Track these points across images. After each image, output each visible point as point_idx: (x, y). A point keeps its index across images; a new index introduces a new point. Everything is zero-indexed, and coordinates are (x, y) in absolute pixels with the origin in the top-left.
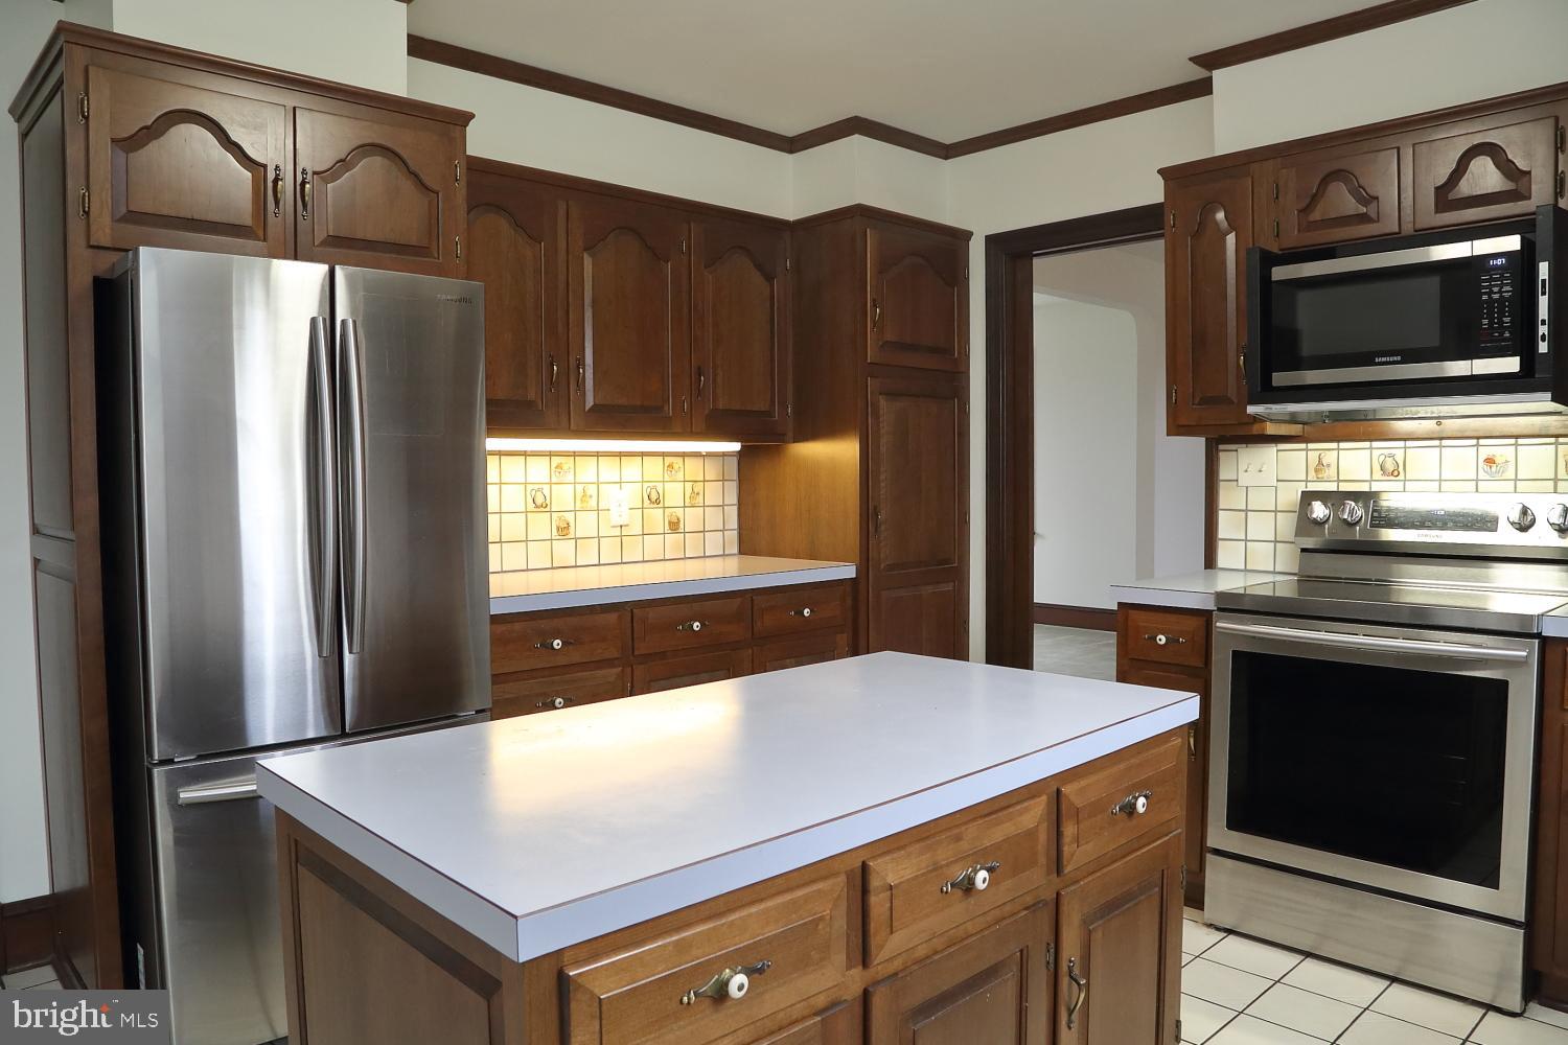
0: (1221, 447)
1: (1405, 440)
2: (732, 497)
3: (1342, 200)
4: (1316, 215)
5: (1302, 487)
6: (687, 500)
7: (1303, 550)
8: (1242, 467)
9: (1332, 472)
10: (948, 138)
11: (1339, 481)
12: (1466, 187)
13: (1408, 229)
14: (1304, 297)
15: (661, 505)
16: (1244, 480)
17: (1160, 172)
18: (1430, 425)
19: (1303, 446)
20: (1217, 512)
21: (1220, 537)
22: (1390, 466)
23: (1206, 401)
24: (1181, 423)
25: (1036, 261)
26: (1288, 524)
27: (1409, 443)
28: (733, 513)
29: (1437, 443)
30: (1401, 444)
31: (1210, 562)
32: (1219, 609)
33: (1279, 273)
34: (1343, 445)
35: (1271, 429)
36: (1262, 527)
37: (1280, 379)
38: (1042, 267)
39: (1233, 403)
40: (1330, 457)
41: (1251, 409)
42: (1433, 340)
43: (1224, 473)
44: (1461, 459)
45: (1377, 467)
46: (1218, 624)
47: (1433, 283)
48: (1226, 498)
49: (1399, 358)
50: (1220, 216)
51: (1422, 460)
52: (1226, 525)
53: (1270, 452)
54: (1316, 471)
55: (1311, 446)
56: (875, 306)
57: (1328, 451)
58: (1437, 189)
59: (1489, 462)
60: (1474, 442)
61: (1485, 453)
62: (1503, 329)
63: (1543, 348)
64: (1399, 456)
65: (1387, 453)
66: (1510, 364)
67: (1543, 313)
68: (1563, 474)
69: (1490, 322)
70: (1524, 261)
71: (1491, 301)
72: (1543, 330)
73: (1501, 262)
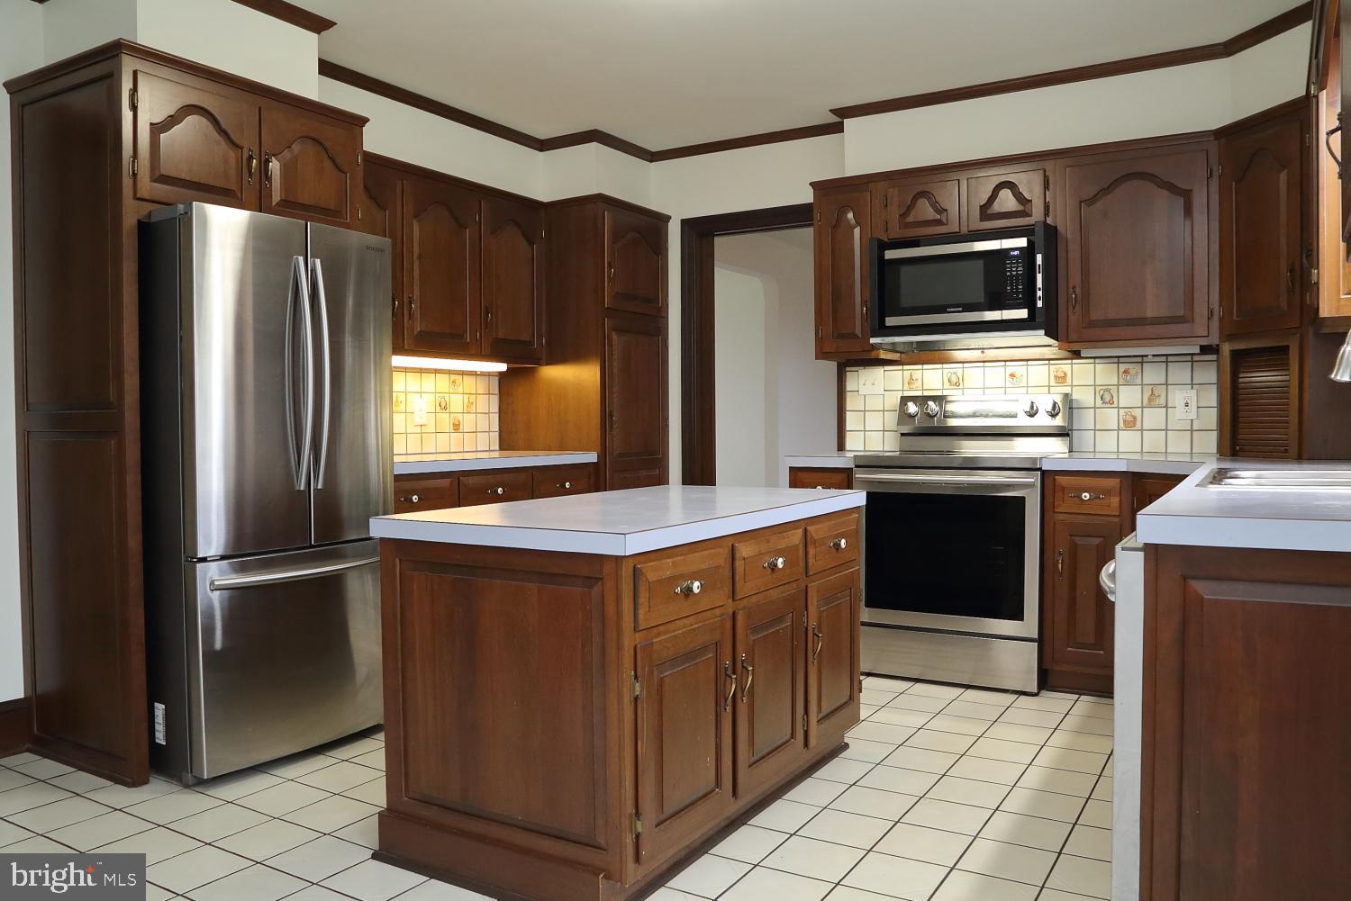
0: (848, 369)
1: (963, 363)
2: (495, 408)
3: (925, 210)
4: (910, 219)
5: (900, 394)
6: (465, 408)
7: (902, 434)
8: (861, 382)
9: (919, 384)
10: (654, 148)
11: (923, 390)
12: (997, 207)
13: (964, 230)
14: (904, 270)
15: (447, 411)
16: (863, 390)
17: (811, 184)
18: (976, 354)
19: (900, 367)
20: (845, 413)
21: (848, 428)
22: (954, 380)
23: (842, 336)
24: (825, 351)
25: (718, 240)
26: (891, 419)
27: (966, 365)
28: (495, 418)
29: (982, 364)
30: (960, 365)
31: (841, 446)
32: (857, 466)
33: (890, 254)
34: (925, 367)
35: (883, 355)
36: (875, 422)
37: (891, 321)
38: (721, 244)
39: (858, 337)
40: (917, 375)
41: (873, 340)
42: (980, 297)
43: (850, 385)
44: (996, 374)
45: (946, 380)
46: (857, 476)
47: (980, 263)
48: (851, 403)
49: (961, 309)
50: (850, 215)
51: (973, 375)
52: (851, 421)
53: (879, 372)
54: (909, 383)
55: (905, 367)
56: (610, 267)
57: (916, 371)
58: (981, 207)
59: (1012, 375)
60: (1003, 363)
61: (1010, 370)
62: (1017, 293)
63: (1040, 304)
64: (960, 372)
65: (952, 371)
66: (1022, 314)
67: (1039, 284)
68: (1053, 383)
69: (1012, 289)
70: (1028, 253)
71: (1012, 276)
72: (1039, 293)
73: (1016, 253)
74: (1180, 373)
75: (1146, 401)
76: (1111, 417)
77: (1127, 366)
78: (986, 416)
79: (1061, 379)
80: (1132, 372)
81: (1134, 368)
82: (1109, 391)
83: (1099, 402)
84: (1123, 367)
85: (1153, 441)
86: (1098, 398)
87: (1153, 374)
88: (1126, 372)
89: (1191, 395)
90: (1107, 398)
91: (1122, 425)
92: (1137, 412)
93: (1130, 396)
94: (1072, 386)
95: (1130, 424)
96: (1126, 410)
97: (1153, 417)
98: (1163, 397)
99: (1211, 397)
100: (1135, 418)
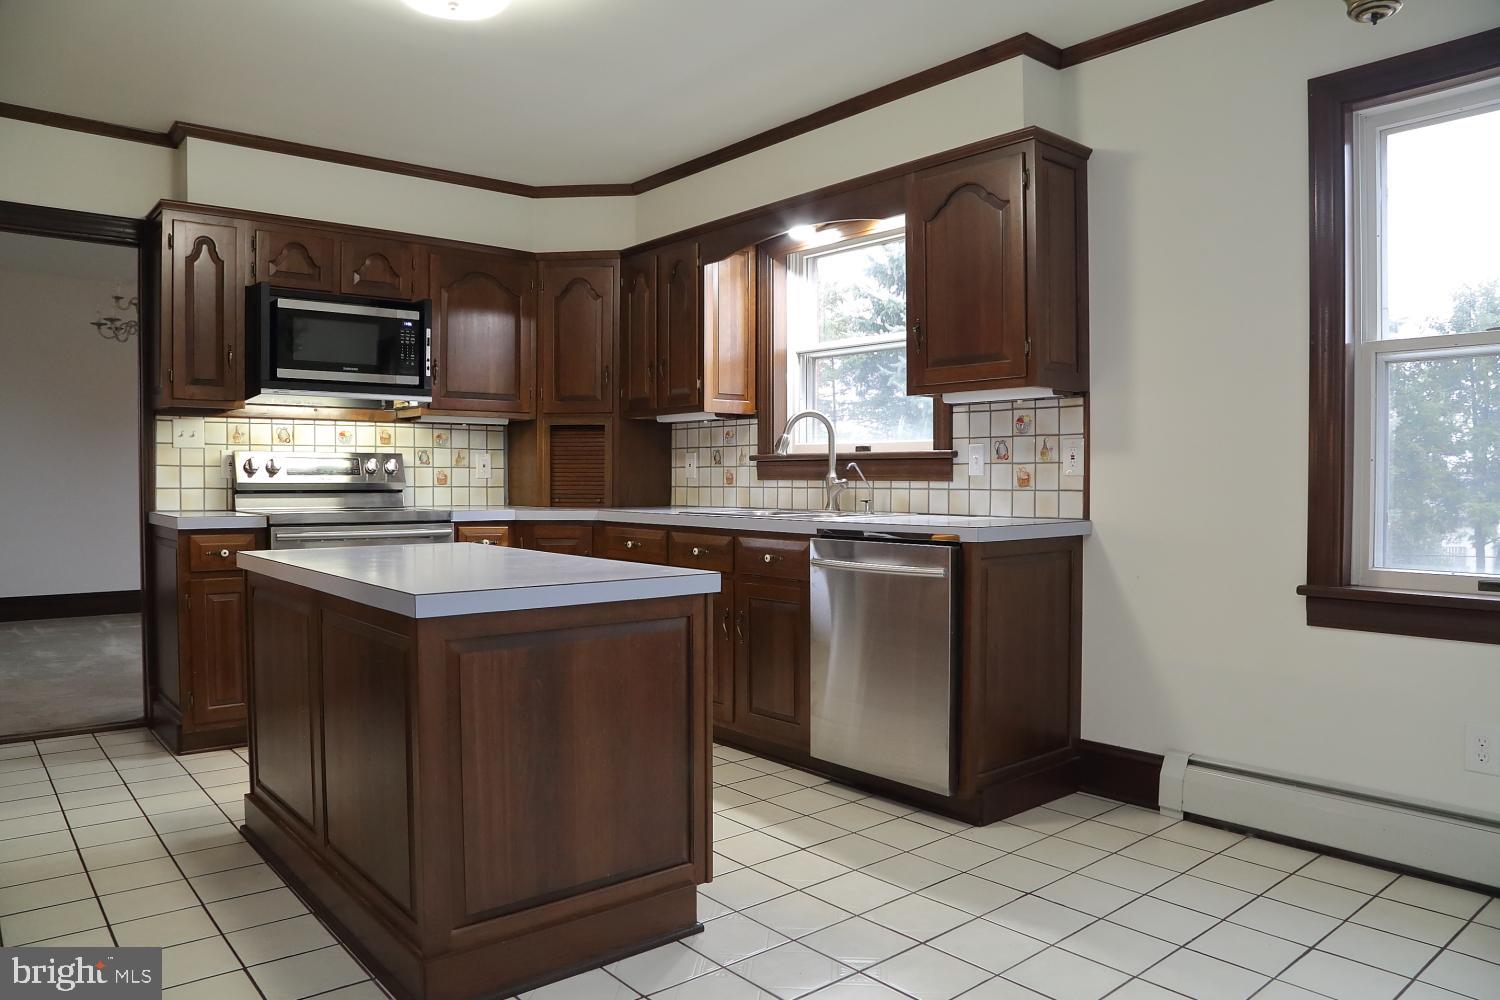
0: (158, 417)
1: (293, 419)
4: (282, 268)
5: (224, 449)
8: (177, 432)
9: (246, 439)
11: (249, 445)
12: (369, 275)
16: (178, 442)
18: (310, 412)
19: (225, 420)
20: (154, 469)
21: (158, 485)
22: (284, 436)
23: (197, 382)
24: (176, 397)
27: (296, 422)
29: (312, 422)
32: (268, 526)
33: (282, 303)
34: (252, 420)
36: (193, 478)
37: (282, 373)
40: (244, 429)
41: (264, 392)
42: (373, 360)
43: (162, 437)
45: (276, 436)
48: (162, 456)
49: (357, 369)
51: (304, 432)
52: (163, 477)
53: (199, 423)
54: (234, 438)
57: (240, 424)
58: (354, 272)
59: (342, 434)
60: (333, 423)
61: (340, 429)
62: (411, 361)
63: (428, 373)
64: (290, 429)
65: (282, 427)
66: (414, 380)
67: (428, 356)
68: (379, 444)
69: (405, 356)
70: (420, 327)
71: (405, 344)
72: (428, 364)
73: (410, 324)
74: (478, 439)
75: (454, 463)
76: (427, 475)
77: (440, 431)
78: (331, 473)
79: (386, 440)
80: (444, 437)
81: (445, 434)
82: (425, 452)
83: (418, 463)
84: (437, 432)
85: (460, 495)
86: (417, 459)
87: (459, 439)
88: (439, 436)
89: (488, 457)
90: (425, 459)
91: (436, 483)
92: (447, 472)
93: (441, 458)
94: (395, 447)
95: (442, 481)
96: (440, 470)
97: (459, 476)
98: (467, 459)
99: (500, 460)
100: (446, 476)
